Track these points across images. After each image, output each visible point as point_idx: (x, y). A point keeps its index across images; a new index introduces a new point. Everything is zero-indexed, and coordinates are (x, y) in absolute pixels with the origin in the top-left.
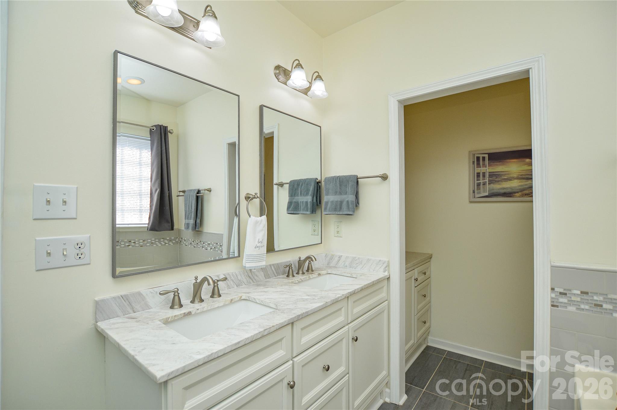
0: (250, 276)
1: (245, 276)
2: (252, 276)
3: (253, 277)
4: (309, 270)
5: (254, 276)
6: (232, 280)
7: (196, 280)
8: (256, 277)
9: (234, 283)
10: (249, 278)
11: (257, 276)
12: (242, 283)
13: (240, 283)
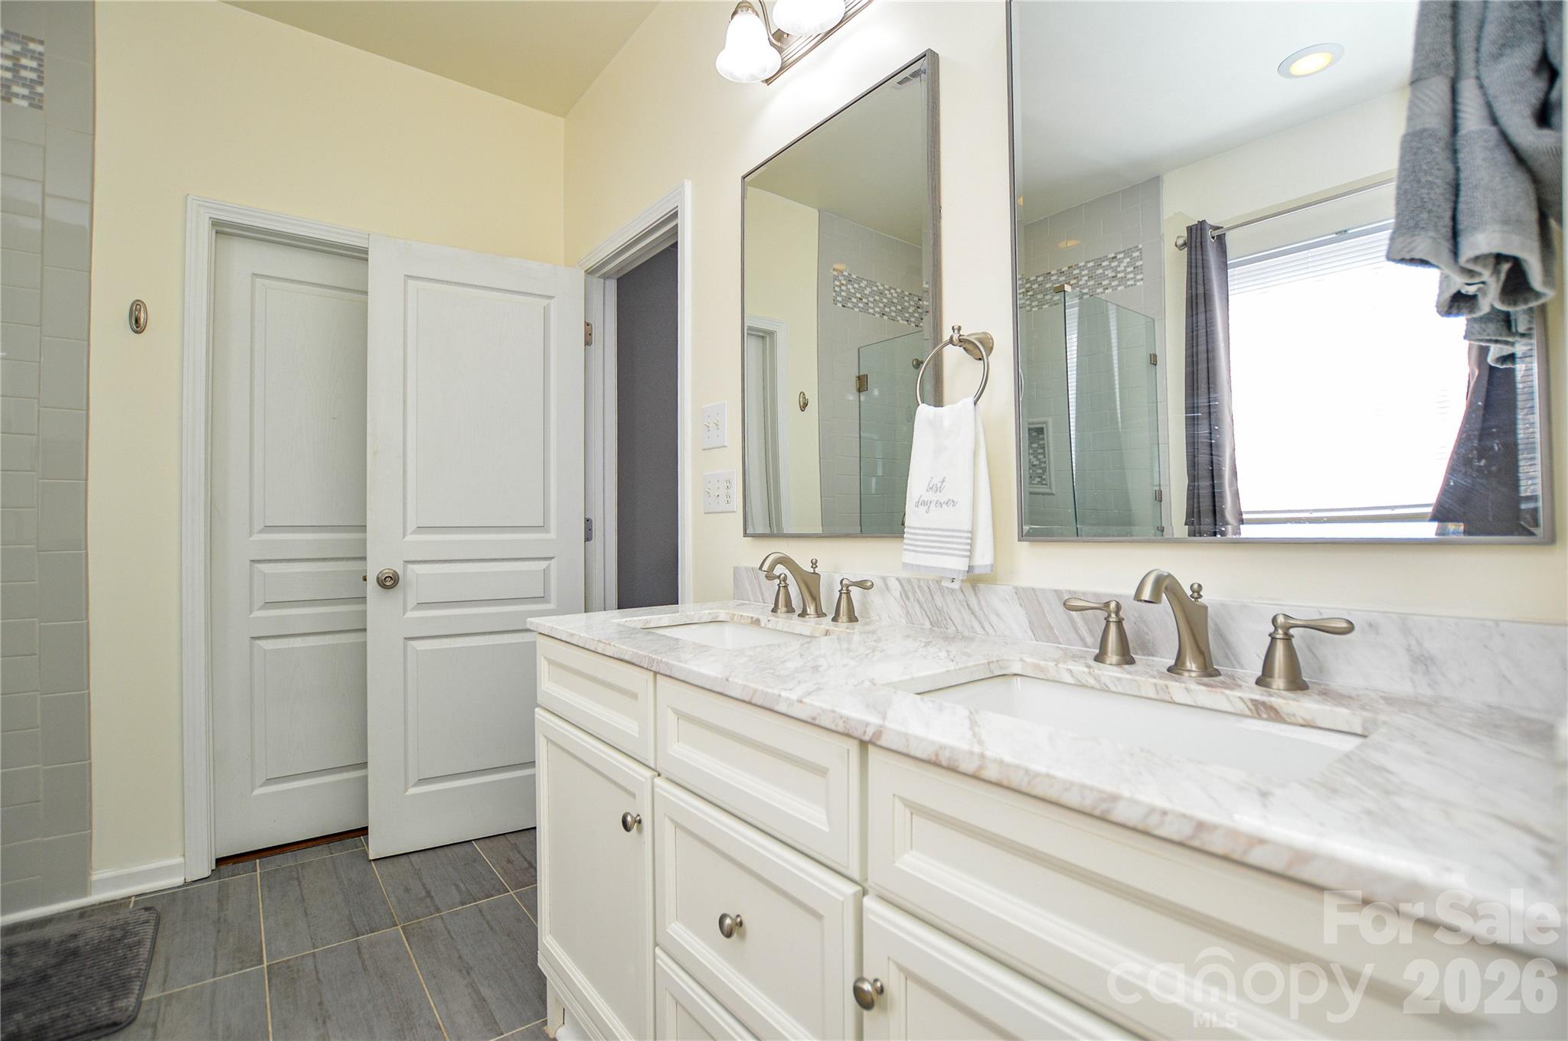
0: (971, 606)
1: (957, 601)
2: (981, 609)
3: (985, 615)
4: (1271, 676)
5: (986, 612)
6: (918, 601)
7: (814, 568)
8: (994, 619)
9: (923, 612)
10: (970, 612)
11: (998, 615)
12: (946, 619)
13: (940, 619)
